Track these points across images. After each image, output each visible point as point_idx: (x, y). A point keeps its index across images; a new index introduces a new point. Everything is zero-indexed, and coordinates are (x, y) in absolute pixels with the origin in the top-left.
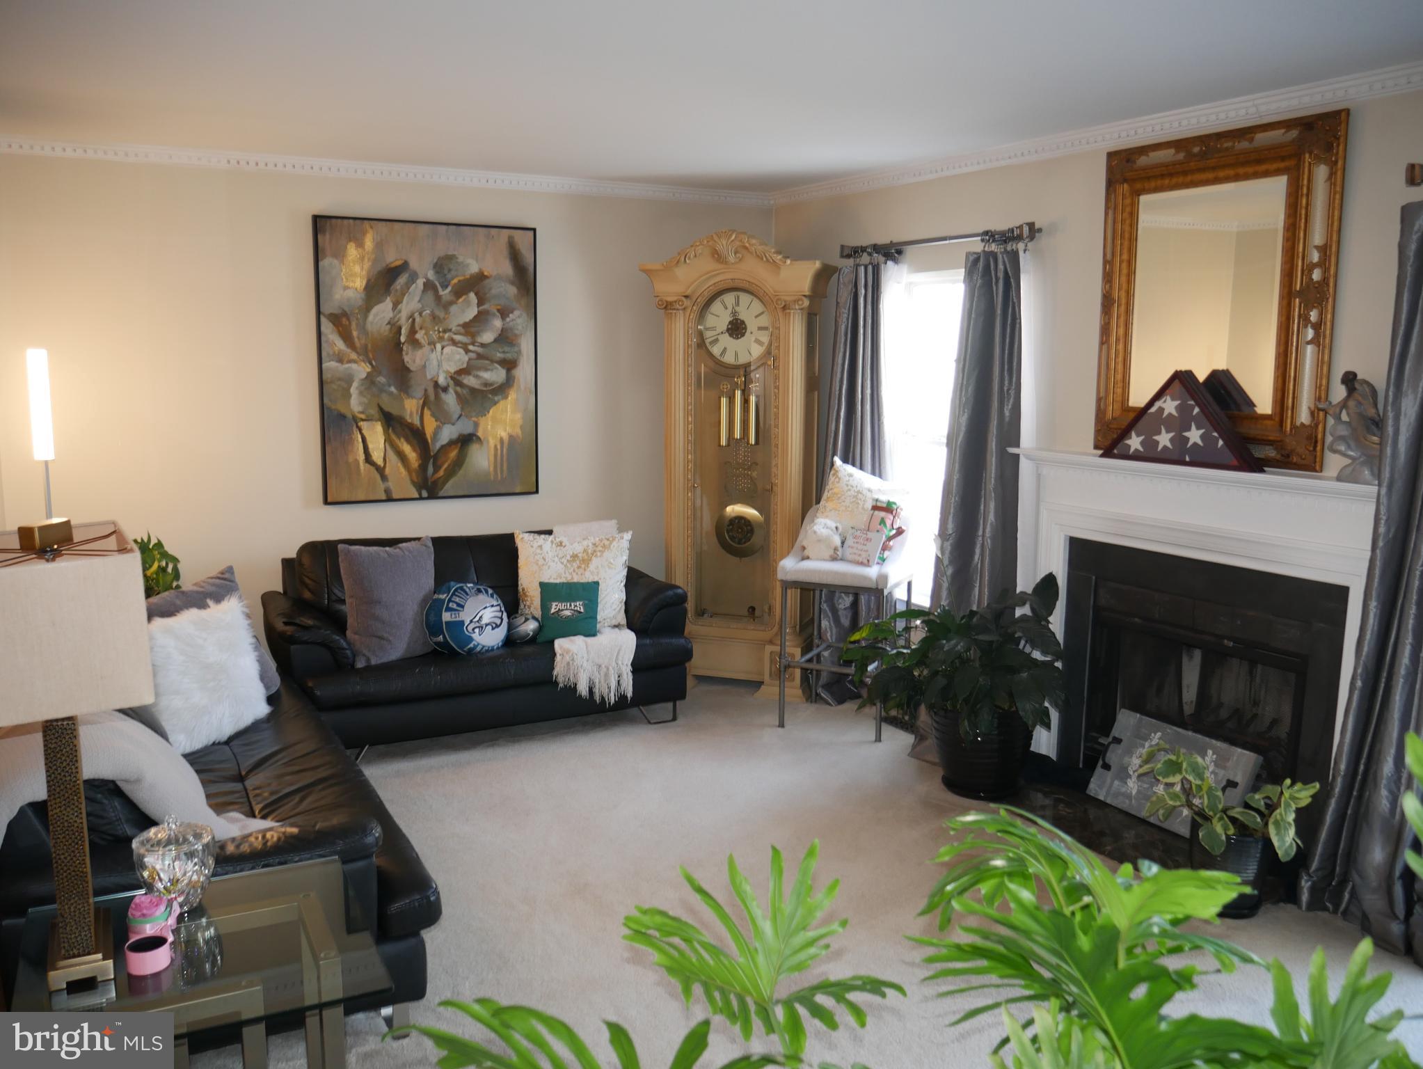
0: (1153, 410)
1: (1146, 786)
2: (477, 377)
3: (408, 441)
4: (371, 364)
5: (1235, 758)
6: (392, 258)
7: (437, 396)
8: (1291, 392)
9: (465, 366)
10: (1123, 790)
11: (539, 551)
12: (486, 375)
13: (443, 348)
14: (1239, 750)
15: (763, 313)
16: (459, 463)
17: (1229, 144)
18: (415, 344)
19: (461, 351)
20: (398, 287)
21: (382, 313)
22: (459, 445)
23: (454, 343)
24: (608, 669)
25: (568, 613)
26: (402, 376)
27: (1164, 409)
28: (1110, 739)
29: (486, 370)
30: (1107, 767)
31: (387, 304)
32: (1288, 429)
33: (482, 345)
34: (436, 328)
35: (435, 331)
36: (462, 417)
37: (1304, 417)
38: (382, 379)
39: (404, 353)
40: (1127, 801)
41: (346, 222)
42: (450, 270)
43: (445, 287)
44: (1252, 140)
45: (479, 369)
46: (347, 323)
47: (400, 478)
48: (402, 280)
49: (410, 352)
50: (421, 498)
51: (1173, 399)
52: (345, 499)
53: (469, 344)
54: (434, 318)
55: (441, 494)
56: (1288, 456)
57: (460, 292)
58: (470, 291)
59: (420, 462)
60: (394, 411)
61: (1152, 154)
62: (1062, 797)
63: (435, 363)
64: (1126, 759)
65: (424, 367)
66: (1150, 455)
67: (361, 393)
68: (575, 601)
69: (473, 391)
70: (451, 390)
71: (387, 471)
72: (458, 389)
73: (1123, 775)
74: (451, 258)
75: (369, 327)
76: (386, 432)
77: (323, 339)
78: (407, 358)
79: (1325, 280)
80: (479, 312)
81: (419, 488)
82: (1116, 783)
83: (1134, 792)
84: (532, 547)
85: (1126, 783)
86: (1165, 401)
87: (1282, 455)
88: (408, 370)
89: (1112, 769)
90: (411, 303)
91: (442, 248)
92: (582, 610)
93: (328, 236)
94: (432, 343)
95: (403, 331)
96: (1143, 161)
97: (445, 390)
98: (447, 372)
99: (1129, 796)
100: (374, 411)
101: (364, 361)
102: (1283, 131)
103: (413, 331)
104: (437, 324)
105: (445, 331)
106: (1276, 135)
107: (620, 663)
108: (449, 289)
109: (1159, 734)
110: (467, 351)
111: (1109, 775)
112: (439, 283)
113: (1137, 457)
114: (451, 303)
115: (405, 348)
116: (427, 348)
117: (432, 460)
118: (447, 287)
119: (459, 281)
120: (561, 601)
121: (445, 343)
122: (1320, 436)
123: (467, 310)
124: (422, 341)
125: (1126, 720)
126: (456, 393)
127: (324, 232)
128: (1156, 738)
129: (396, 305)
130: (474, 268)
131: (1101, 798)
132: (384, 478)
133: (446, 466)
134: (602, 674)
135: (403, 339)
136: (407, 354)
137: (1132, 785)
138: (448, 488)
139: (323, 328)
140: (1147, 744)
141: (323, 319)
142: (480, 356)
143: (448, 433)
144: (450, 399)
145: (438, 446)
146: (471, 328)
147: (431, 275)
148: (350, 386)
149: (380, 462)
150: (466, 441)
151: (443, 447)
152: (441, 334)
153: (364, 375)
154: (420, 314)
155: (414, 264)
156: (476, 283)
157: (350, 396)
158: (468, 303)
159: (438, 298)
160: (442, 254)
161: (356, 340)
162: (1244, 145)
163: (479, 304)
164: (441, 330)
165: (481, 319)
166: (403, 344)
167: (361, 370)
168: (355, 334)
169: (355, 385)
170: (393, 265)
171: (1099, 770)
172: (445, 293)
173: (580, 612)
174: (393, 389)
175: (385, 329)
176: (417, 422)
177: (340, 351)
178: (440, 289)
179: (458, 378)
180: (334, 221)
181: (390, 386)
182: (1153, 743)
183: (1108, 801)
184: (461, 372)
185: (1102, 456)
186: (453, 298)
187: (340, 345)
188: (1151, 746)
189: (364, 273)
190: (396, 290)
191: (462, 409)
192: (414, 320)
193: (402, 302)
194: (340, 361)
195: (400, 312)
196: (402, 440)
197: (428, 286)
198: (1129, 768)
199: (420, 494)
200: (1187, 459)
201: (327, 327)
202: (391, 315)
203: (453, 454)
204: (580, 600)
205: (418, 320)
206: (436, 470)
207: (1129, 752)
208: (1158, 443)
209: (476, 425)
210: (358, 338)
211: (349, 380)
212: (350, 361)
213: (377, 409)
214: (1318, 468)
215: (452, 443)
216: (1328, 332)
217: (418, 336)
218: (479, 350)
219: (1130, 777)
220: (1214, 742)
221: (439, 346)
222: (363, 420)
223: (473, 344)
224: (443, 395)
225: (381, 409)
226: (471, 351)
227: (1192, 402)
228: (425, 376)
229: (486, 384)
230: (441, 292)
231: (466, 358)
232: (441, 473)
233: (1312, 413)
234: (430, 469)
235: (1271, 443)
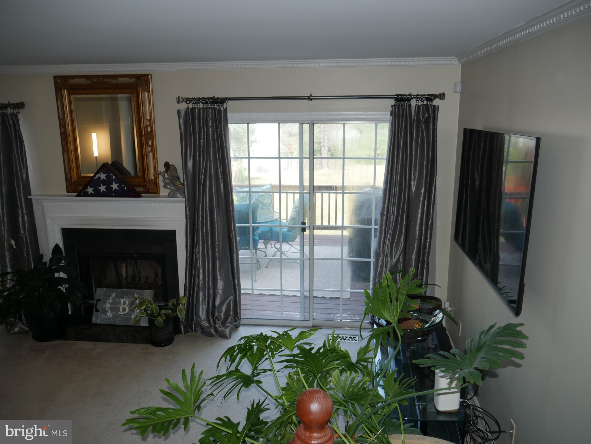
0: (96, 178)
1: (115, 313)
5: (146, 294)
8: (146, 169)
10: (106, 317)
14: (146, 291)
17: (109, 80)
27: (100, 178)
28: (96, 301)
30: (97, 311)
32: (147, 181)
37: (152, 177)
40: (109, 321)
44: (117, 80)
51: (104, 174)
56: (148, 190)
61: (75, 80)
62: (83, 327)
64: (104, 306)
66: (97, 194)
73: (105, 312)
79: (152, 131)
82: (103, 315)
83: (111, 316)
85: (107, 314)
86: (101, 174)
87: (146, 190)
89: (100, 311)
96: (71, 82)
99: (110, 319)
102: (129, 78)
106: (127, 80)
109: (114, 293)
111: (99, 314)
113: (92, 195)
122: (158, 183)
125: (100, 292)
128: (114, 295)
131: (99, 323)
137: (109, 314)
140: (111, 298)
162: (114, 81)
171: (94, 313)
182: (113, 297)
183: (102, 323)
185: (77, 196)
188: (113, 299)
198: (106, 309)
200: (113, 195)
207: (105, 303)
208: (100, 190)
214: (159, 193)
216: (155, 148)
219: (108, 311)
220: (136, 290)
227: (112, 174)
233: (154, 175)
235: (142, 186)
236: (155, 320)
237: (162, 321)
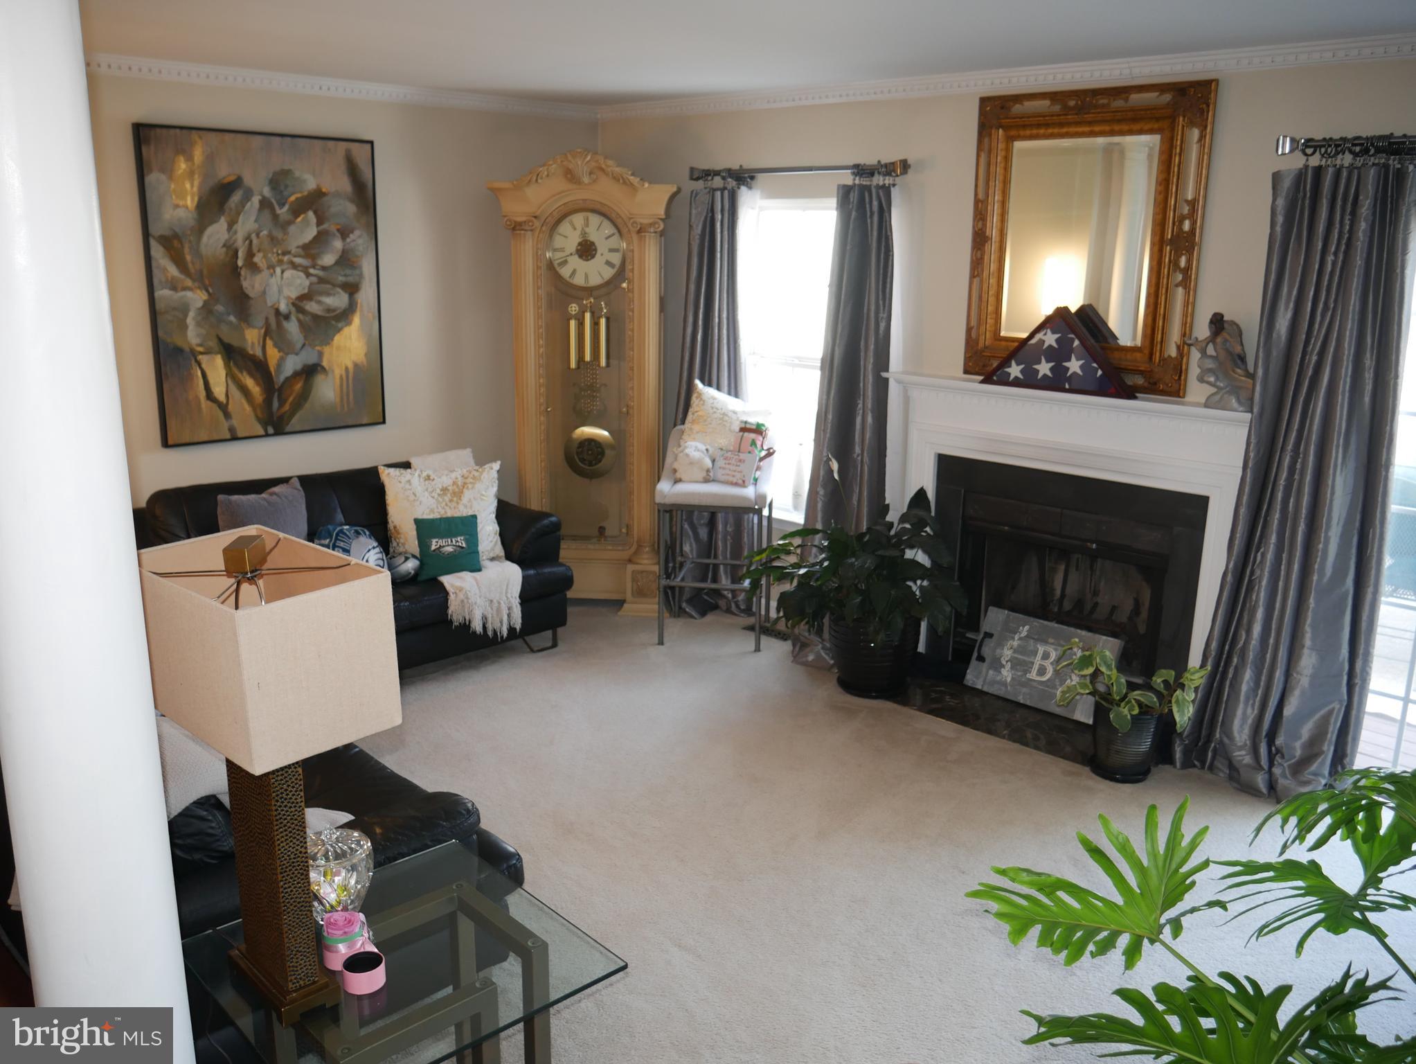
0: (1033, 341)
1: (1019, 673)
2: (319, 302)
3: (251, 375)
4: (207, 291)
5: (1101, 645)
6: (224, 172)
7: (279, 325)
8: (1160, 328)
9: (306, 291)
10: (998, 678)
11: (408, 486)
12: (329, 301)
13: (283, 272)
14: (1104, 638)
15: (613, 235)
16: (305, 395)
17: (1105, 101)
18: (254, 268)
19: (302, 274)
20: (233, 205)
21: (216, 234)
22: (304, 376)
23: (294, 266)
24: (499, 603)
25: (450, 549)
26: (241, 303)
27: (1044, 341)
28: (981, 636)
29: (328, 294)
30: (981, 659)
31: (221, 225)
32: (1157, 361)
33: (324, 268)
34: (275, 250)
35: (273, 253)
36: (306, 347)
37: (1173, 352)
38: (219, 308)
39: (242, 278)
40: (1003, 688)
41: (172, 131)
42: (286, 186)
43: (282, 205)
44: (1127, 100)
45: (321, 293)
46: (180, 246)
47: (243, 413)
48: (236, 197)
49: (248, 276)
50: (267, 435)
51: (1053, 333)
52: (188, 440)
53: (311, 267)
54: (272, 238)
55: (288, 429)
56: (1155, 384)
57: (298, 210)
58: (308, 210)
59: (265, 396)
60: (235, 342)
61: (1027, 104)
62: (942, 689)
63: (275, 288)
64: (998, 651)
65: (264, 292)
66: (1030, 381)
67: (198, 324)
68: (456, 536)
69: (316, 317)
70: (293, 318)
71: (230, 407)
72: (301, 316)
73: (997, 665)
74: (286, 173)
75: (203, 249)
76: (227, 366)
77: (154, 264)
78: (245, 284)
79: (1193, 231)
80: (319, 233)
81: (265, 424)
82: (991, 672)
83: (1009, 680)
84: (400, 482)
85: (1000, 672)
86: (1045, 334)
87: (1149, 383)
88: (247, 297)
89: (987, 660)
90: (247, 223)
91: (278, 162)
92: (464, 545)
93: (152, 147)
94: (271, 267)
95: (240, 254)
96: (1017, 109)
97: (287, 317)
98: (289, 298)
99: (1005, 684)
100: (213, 343)
101: (199, 288)
102: (1157, 94)
103: (250, 255)
104: (275, 246)
105: (284, 254)
106: (1151, 97)
107: (509, 596)
108: (286, 207)
109: (1027, 628)
110: (308, 275)
111: (985, 666)
112: (276, 200)
113: (1017, 383)
114: (290, 223)
115: (243, 272)
116: (266, 273)
117: (276, 394)
118: (284, 205)
119: (297, 199)
120: (442, 537)
121: (285, 267)
122: (1184, 367)
123: (306, 229)
124: (260, 264)
125: (994, 618)
126: (299, 320)
127: (148, 142)
128: (1025, 631)
129: (231, 224)
130: (311, 184)
131: (979, 687)
132: (227, 415)
133: (291, 399)
134: (495, 609)
135: (240, 263)
136: (245, 279)
137: (1007, 674)
138: (295, 423)
139: (153, 253)
140: (1017, 637)
141: (153, 243)
142: (321, 280)
143: (292, 365)
144: (292, 327)
145: (282, 378)
146: (311, 249)
147: (267, 192)
148: (186, 316)
149: (222, 398)
150: (311, 371)
151: (287, 379)
152: (280, 257)
153: (200, 304)
154: (258, 235)
155: (248, 180)
156: (314, 201)
157: (186, 327)
158: (306, 223)
159: (275, 217)
160: (278, 168)
161: (190, 266)
162: (1118, 103)
163: (319, 223)
164: (280, 252)
165: (321, 239)
166: (241, 268)
167: (197, 298)
168: (188, 258)
169: (191, 314)
170: (226, 181)
171: (974, 662)
172: (283, 212)
173: (462, 548)
174: (232, 318)
175: (221, 252)
176: (259, 353)
177: (173, 278)
178: (277, 207)
179: (300, 304)
180: (158, 131)
181: (229, 314)
182: (1022, 635)
183: (986, 689)
184: (302, 298)
185: (982, 382)
186: (289, 217)
187: (173, 271)
188: (1020, 639)
189: (195, 189)
190: (231, 209)
191: (306, 337)
192: (251, 242)
193: (237, 222)
194: (174, 288)
195: (236, 232)
196: (245, 373)
197: (265, 204)
198: (1002, 659)
199: (266, 430)
200: (1067, 386)
201: (157, 251)
202: (226, 236)
203: (298, 386)
204: (461, 535)
205: (255, 241)
206: (282, 403)
207: (1000, 645)
208: (1038, 371)
209: (321, 354)
210: (193, 263)
211: (184, 309)
212: (185, 289)
213: (216, 340)
214: (1181, 394)
215: (296, 374)
216: (1193, 277)
217: (256, 259)
218: (321, 273)
219: (1003, 666)
220: (1079, 631)
221: (278, 270)
222: (201, 353)
223: (314, 267)
224: (285, 324)
225: (220, 340)
226: (312, 275)
227: (1073, 336)
228: (265, 302)
229: (329, 310)
230: (279, 211)
231: (307, 283)
232: (287, 407)
233: (1178, 347)
234: (276, 404)
235: (1141, 373)
236: (1111, 709)
237: (1129, 717)
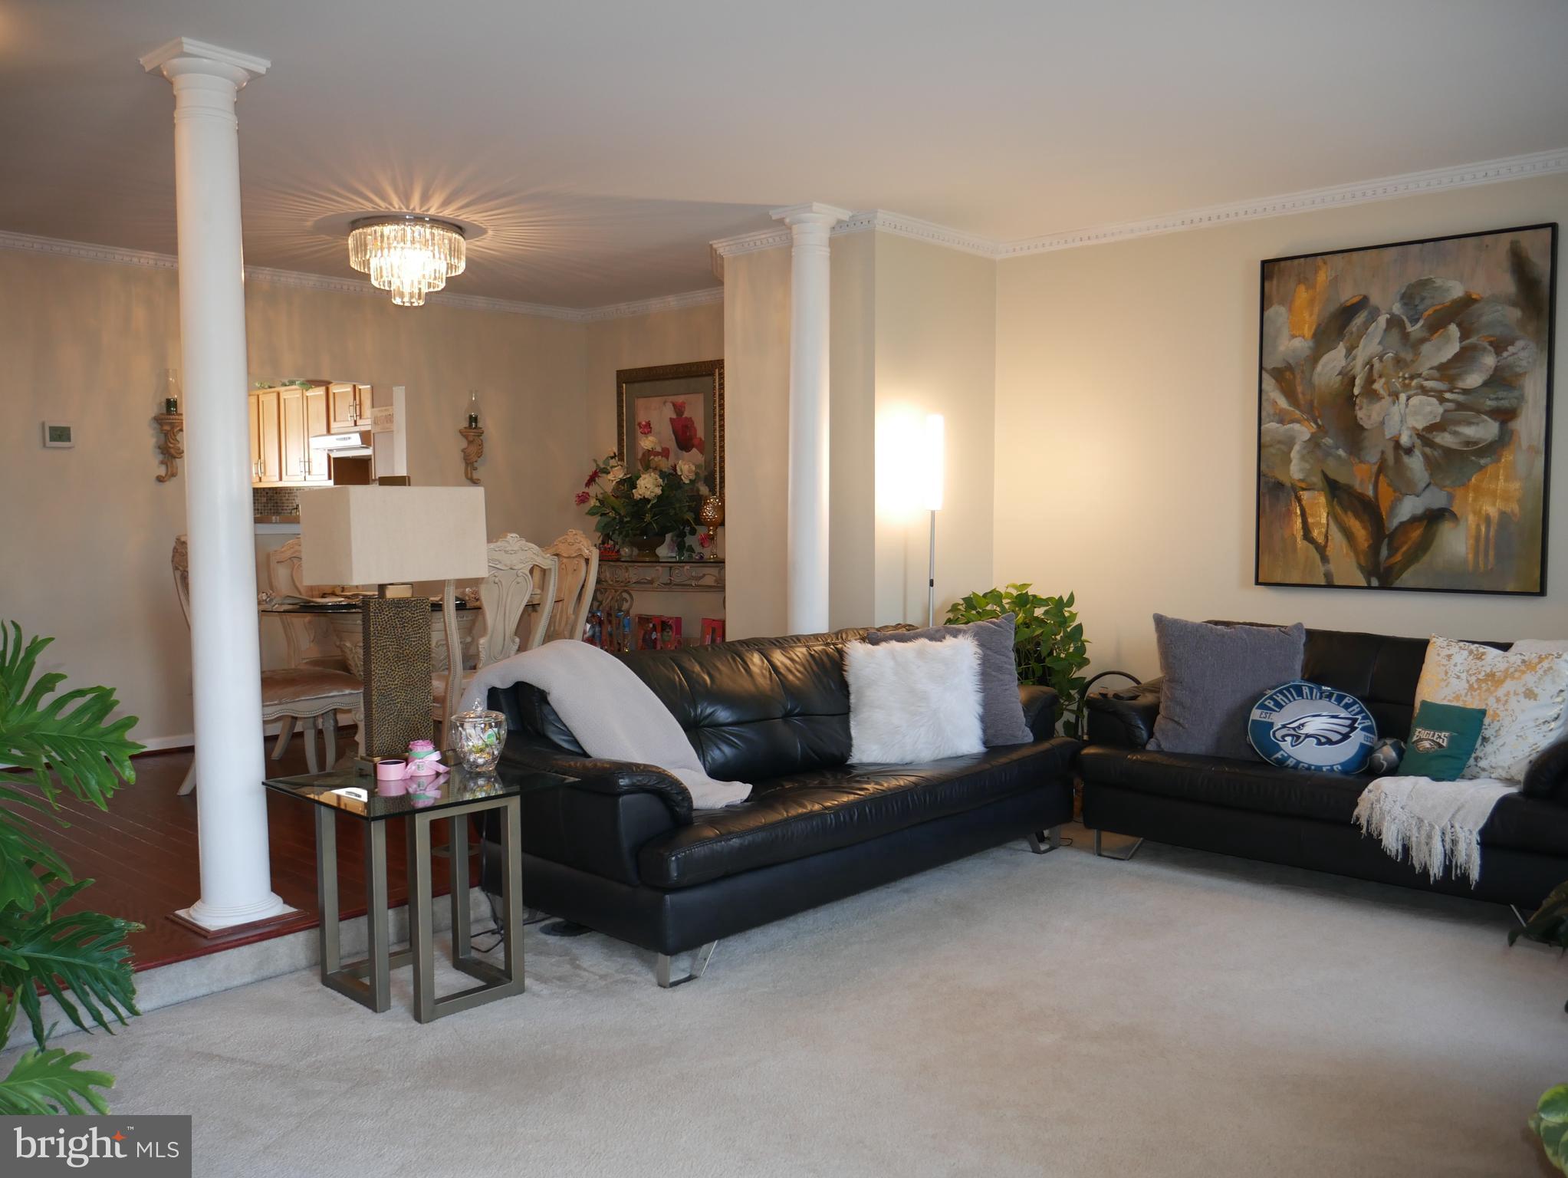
2: (1455, 433)
3: (1357, 516)
4: (1316, 423)
6: (1348, 295)
7: (1398, 460)
9: (1438, 420)
12: (1470, 431)
13: (1408, 398)
16: (1424, 546)
18: (1371, 394)
19: (1434, 400)
20: (1354, 329)
21: (1334, 360)
22: (1425, 522)
23: (1425, 391)
26: (1354, 435)
29: (1469, 424)
31: (1341, 349)
33: (1465, 392)
34: (1401, 374)
35: (1399, 377)
36: (1431, 487)
38: (1328, 441)
39: (1357, 408)
41: (1296, 261)
42: (1423, 299)
43: (1416, 321)
45: (1459, 423)
46: (1292, 377)
47: (1345, 563)
48: (1359, 320)
49: (1365, 406)
50: (1369, 587)
52: (1278, 580)
53: (1446, 392)
54: (1399, 362)
55: (1397, 583)
57: (1436, 325)
58: (1449, 324)
59: (1371, 542)
60: (1342, 479)
63: (1397, 418)
65: (1383, 423)
67: (1303, 458)
68: (1441, 730)
69: (1448, 452)
70: (1417, 452)
71: (1329, 552)
72: (1428, 450)
74: (1424, 284)
75: (1316, 380)
76: (1330, 503)
77: (1264, 397)
78: (1360, 414)
80: (1462, 349)
81: (1368, 573)
88: (1362, 428)
90: (1370, 346)
91: (1415, 272)
92: (1444, 744)
93: (1275, 282)
94: (1395, 396)
95: (1358, 382)
97: (1409, 451)
98: (1414, 429)
100: (1317, 479)
101: (1307, 420)
103: (1370, 381)
104: (1401, 369)
105: (1412, 378)
108: (1421, 323)
110: (1442, 400)
112: (1407, 318)
114: (1423, 341)
115: (1358, 401)
116: (1387, 400)
117: (1386, 541)
118: (1417, 321)
119: (1435, 311)
120: (1426, 728)
121: (1412, 392)
123: (1449, 345)
124: (1382, 392)
126: (1425, 456)
127: (1271, 278)
129: (1350, 350)
130: (1457, 291)
132: (1325, 559)
133: (1404, 548)
135: (1356, 391)
136: (1361, 409)
138: (1407, 578)
139: (1264, 386)
141: (1265, 375)
142: (1460, 406)
143: (1409, 508)
144: (1416, 464)
145: (1395, 523)
146: (1448, 371)
147: (1397, 309)
148: (1291, 449)
149: (1321, 540)
150: (1434, 518)
151: (1402, 524)
152: (1407, 381)
153: (1307, 436)
154: (1381, 359)
155: (1375, 299)
156: (1461, 311)
157: (1290, 461)
158: (1448, 339)
159: (1405, 336)
160: (1413, 280)
161: (1300, 396)
163: (1464, 336)
164: (1407, 376)
165: (1465, 357)
166: (1357, 397)
167: (1303, 431)
168: (1299, 389)
169: (1297, 448)
170: (1348, 304)
172: (1415, 329)
173: (1440, 746)
174: (1341, 452)
175: (1336, 381)
176: (1370, 493)
177: (1282, 410)
178: (1408, 324)
179: (1428, 435)
180: (1283, 263)
181: (1338, 448)
184: (1433, 428)
186: (1425, 334)
187: (1283, 403)
189: (1314, 317)
190: (1352, 333)
191: (1431, 475)
192: (1372, 366)
193: (1358, 346)
194: (1282, 422)
195: (1354, 359)
196: (1350, 514)
197: (1394, 322)
199: (1369, 582)
201: (1269, 383)
202: (1343, 363)
203: (1416, 534)
204: (1446, 731)
205: (1377, 365)
206: (1393, 551)
209: (1451, 497)
210: (1303, 394)
211: (1290, 442)
212: (1292, 421)
213: (1320, 475)
215: (1415, 520)
217: (1376, 386)
218: (1460, 398)
221: (1403, 397)
222: (1303, 489)
223: (1451, 391)
224: (1406, 459)
225: (1326, 477)
226: (1448, 400)
228: (1384, 435)
229: (1468, 443)
230: (1410, 329)
231: (1441, 410)
232: (1398, 557)
234: (1384, 552)
